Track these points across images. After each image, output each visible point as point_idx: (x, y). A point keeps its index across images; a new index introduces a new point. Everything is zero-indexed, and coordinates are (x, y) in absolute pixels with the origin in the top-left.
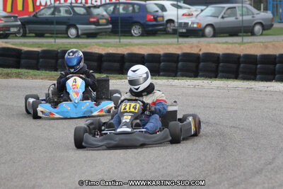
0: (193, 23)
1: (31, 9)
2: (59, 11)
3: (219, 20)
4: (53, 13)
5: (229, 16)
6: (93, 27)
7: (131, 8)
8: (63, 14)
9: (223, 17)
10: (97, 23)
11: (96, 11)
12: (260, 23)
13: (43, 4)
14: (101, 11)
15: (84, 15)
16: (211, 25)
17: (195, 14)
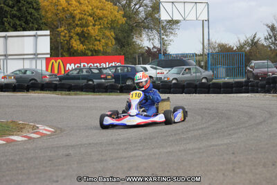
0: (165, 78)
1: (63, 72)
2: (82, 72)
3: (181, 75)
4: (78, 73)
5: (187, 73)
6: (103, 81)
7: (126, 70)
8: (85, 73)
9: (183, 74)
10: (105, 78)
11: (105, 71)
12: (206, 78)
13: (70, 69)
14: (108, 71)
15: (98, 73)
16: (176, 79)
17: (165, 72)
